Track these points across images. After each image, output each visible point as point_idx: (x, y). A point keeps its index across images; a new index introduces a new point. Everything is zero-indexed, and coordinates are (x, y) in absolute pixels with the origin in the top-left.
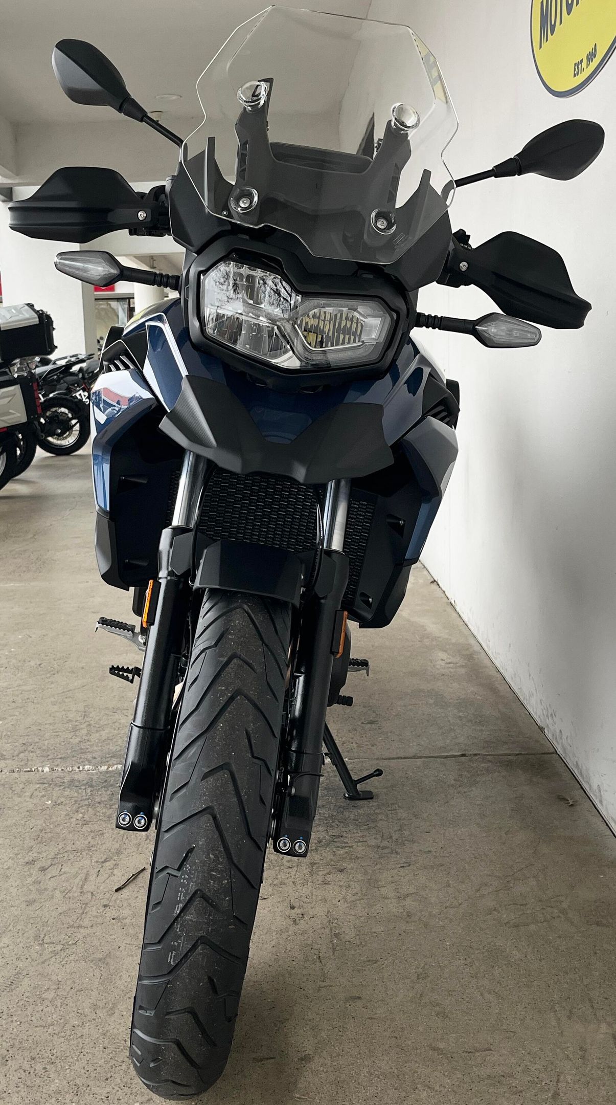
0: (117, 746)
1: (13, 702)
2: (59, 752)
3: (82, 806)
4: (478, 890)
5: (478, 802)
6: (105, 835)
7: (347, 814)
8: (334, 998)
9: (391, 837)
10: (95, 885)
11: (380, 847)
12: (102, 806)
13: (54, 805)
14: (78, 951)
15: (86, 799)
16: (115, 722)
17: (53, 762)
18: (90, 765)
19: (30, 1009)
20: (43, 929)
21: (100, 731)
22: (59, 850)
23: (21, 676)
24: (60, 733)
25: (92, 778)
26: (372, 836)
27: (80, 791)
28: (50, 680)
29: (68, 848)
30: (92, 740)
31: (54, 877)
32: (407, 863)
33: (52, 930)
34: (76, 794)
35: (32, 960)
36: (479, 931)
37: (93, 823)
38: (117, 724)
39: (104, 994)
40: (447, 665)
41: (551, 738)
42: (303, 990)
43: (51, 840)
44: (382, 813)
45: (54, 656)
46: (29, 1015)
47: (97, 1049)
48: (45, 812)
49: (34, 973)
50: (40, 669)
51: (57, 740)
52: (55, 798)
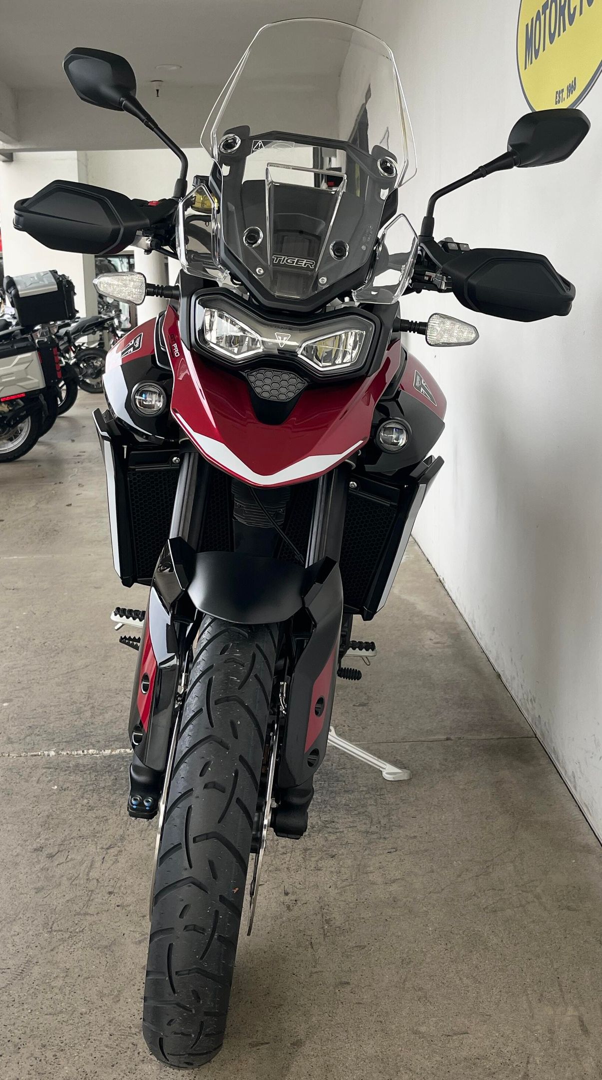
0: (120, 729)
1: (19, 683)
2: (65, 736)
3: (87, 791)
4: (459, 876)
5: (461, 787)
6: (109, 821)
7: (338, 799)
8: (324, 983)
9: (380, 822)
10: (100, 872)
11: (369, 832)
12: (106, 791)
13: (60, 790)
15: (90, 785)
17: (59, 745)
18: (94, 749)
19: (40, 996)
20: (52, 916)
21: (104, 713)
23: (26, 654)
24: (65, 716)
25: (96, 763)
26: (362, 821)
27: (85, 776)
28: (55, 660)
29: (74, 835)
30: (96, 723)
32: (394, 848)
34: (81, 780)
35: (42, 948)
36: (459, 916)
39: (110, 982)
40: (435, 645)
41: (531, 721)
42: (296, 976)
44: (371, 798)
45: (58, 635)
46: (39, 1002)
47: (104, 1036)
49: (44, 961)
50: (44, 647)
51: (62, 722)
52: (61, 783)
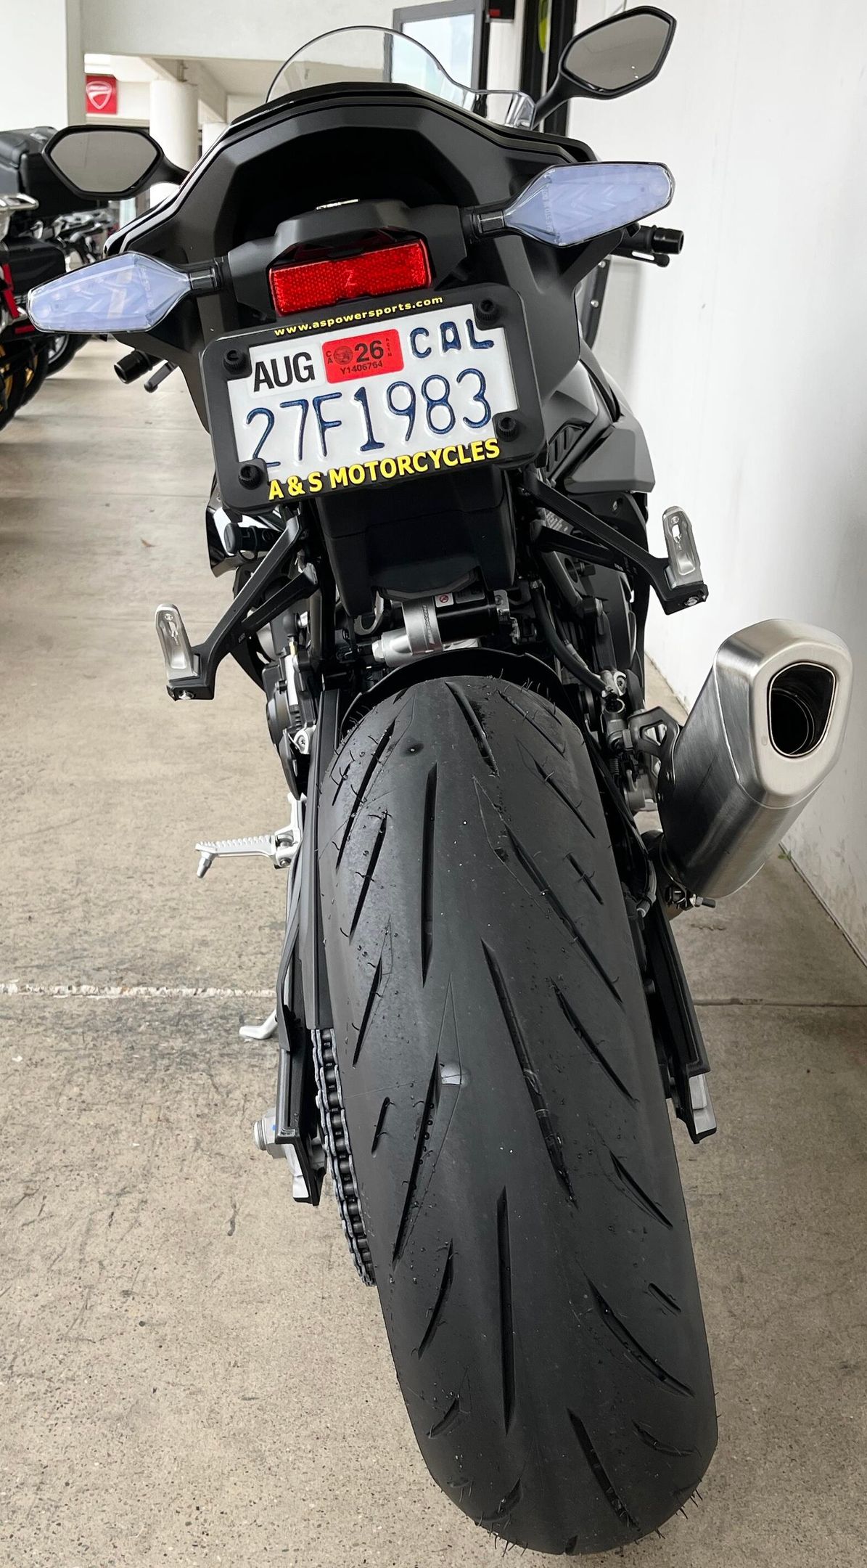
0: (136, 946)
2: (35, 954)
3: (79, 1070)
6: (120, 1135)
10: (106, 1246)
12: (114, 1072)
13: (28, 1065)
14: (78, 1395)
15: (84, 1057)
16: (131, 898)
17: (24, 973)
18: (91, 985)
20: (12, 1341)
21: (105, 913)
22: (38, 1163)
25: (94, 1012)
27: (74, 1037)
29: (55, 1160)
30: (93, 932)
31: (31, 1223)
33: (28, 1346)
34: (66, 1045)
37: (101, 1106)
38: (135, 902)
39: (130, 1502)
43: (23, 1137)
45: (22, 758)
48: (12, 1077)
51: (31, 928)
52: (28, 1051)
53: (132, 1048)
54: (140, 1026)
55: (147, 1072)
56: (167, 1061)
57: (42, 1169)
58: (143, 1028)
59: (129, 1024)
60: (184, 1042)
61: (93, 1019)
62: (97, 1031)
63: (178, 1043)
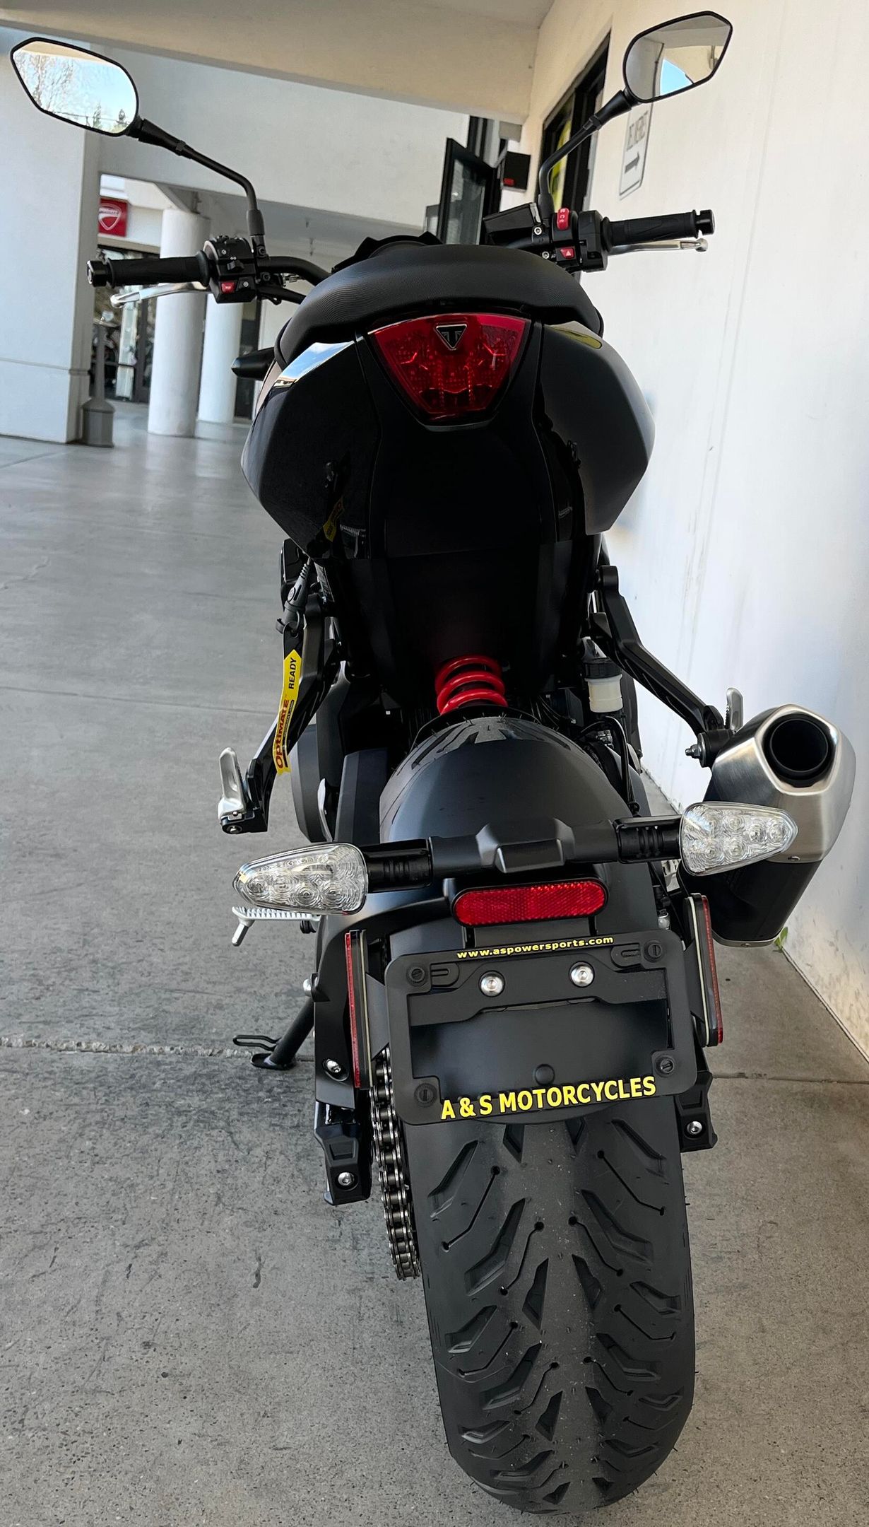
31: (42, 1274)
33: (41, 1398)
37: (113, 1160)
38: (145, 964)
43: (31, 1189)
48: (19, 1130)
53: (147, 1104)
54: (154, 1083)
55: (163, 1128)
56: (184, 1118)
57: (53, 1221)
58: (158, 1085)
59: (143, 1080)
60: (200, 1100)
61: (103, 1075)
62: (109, 1087)
63: (196, 1101)
